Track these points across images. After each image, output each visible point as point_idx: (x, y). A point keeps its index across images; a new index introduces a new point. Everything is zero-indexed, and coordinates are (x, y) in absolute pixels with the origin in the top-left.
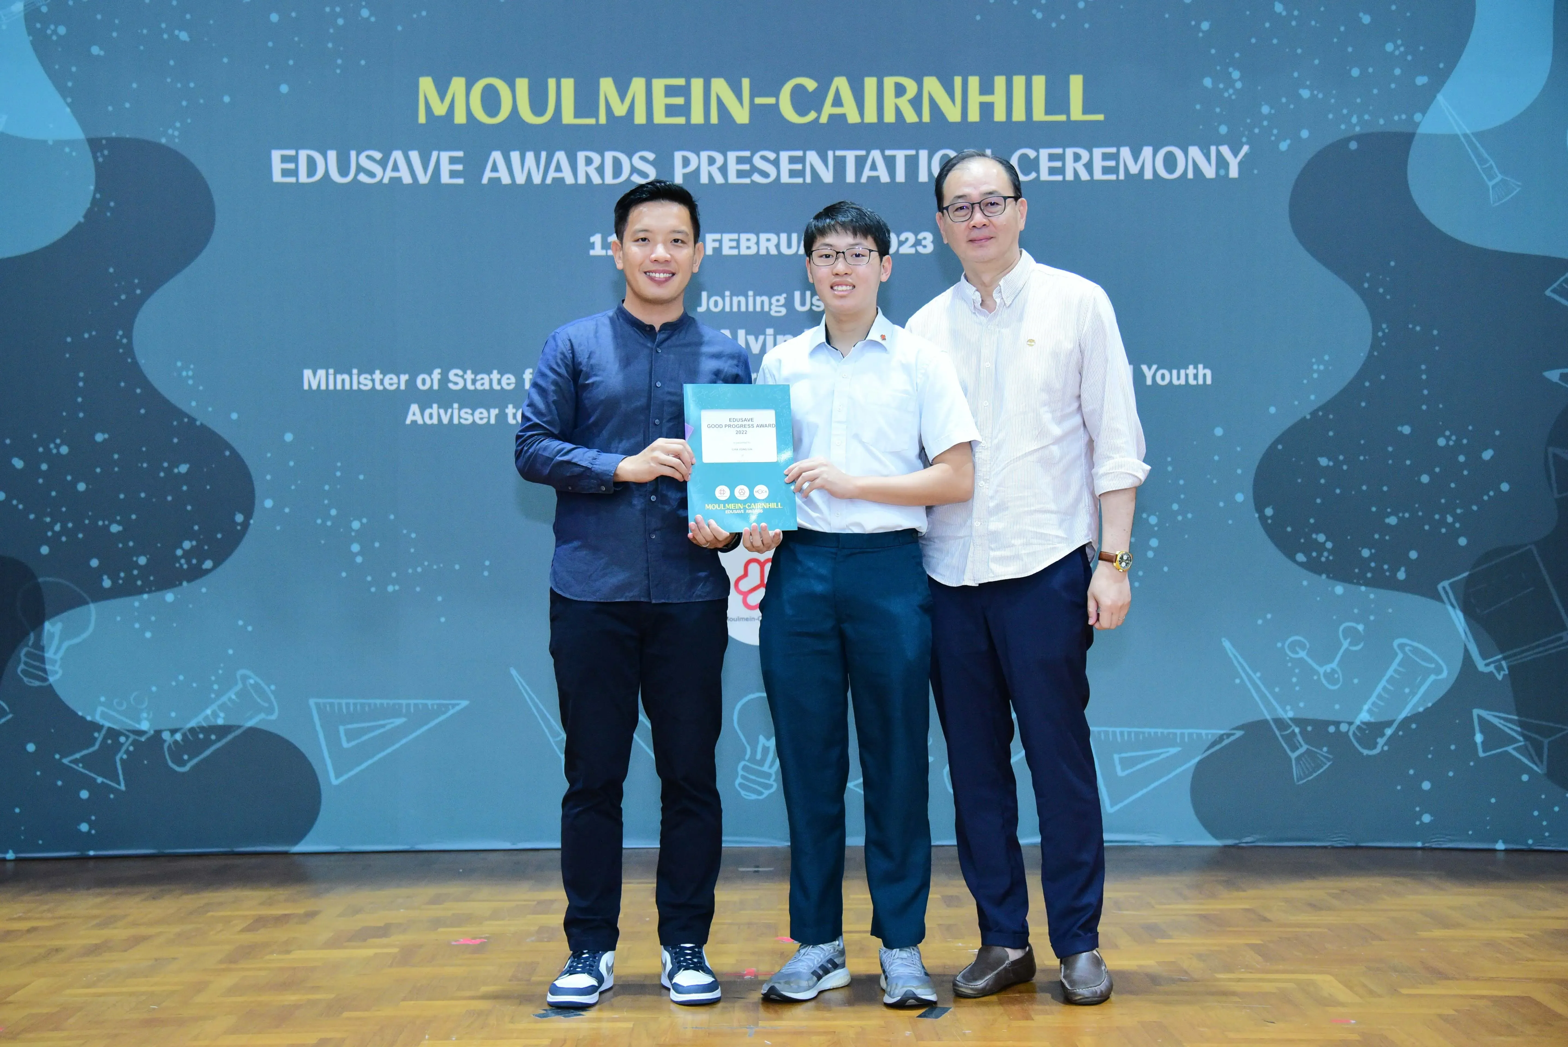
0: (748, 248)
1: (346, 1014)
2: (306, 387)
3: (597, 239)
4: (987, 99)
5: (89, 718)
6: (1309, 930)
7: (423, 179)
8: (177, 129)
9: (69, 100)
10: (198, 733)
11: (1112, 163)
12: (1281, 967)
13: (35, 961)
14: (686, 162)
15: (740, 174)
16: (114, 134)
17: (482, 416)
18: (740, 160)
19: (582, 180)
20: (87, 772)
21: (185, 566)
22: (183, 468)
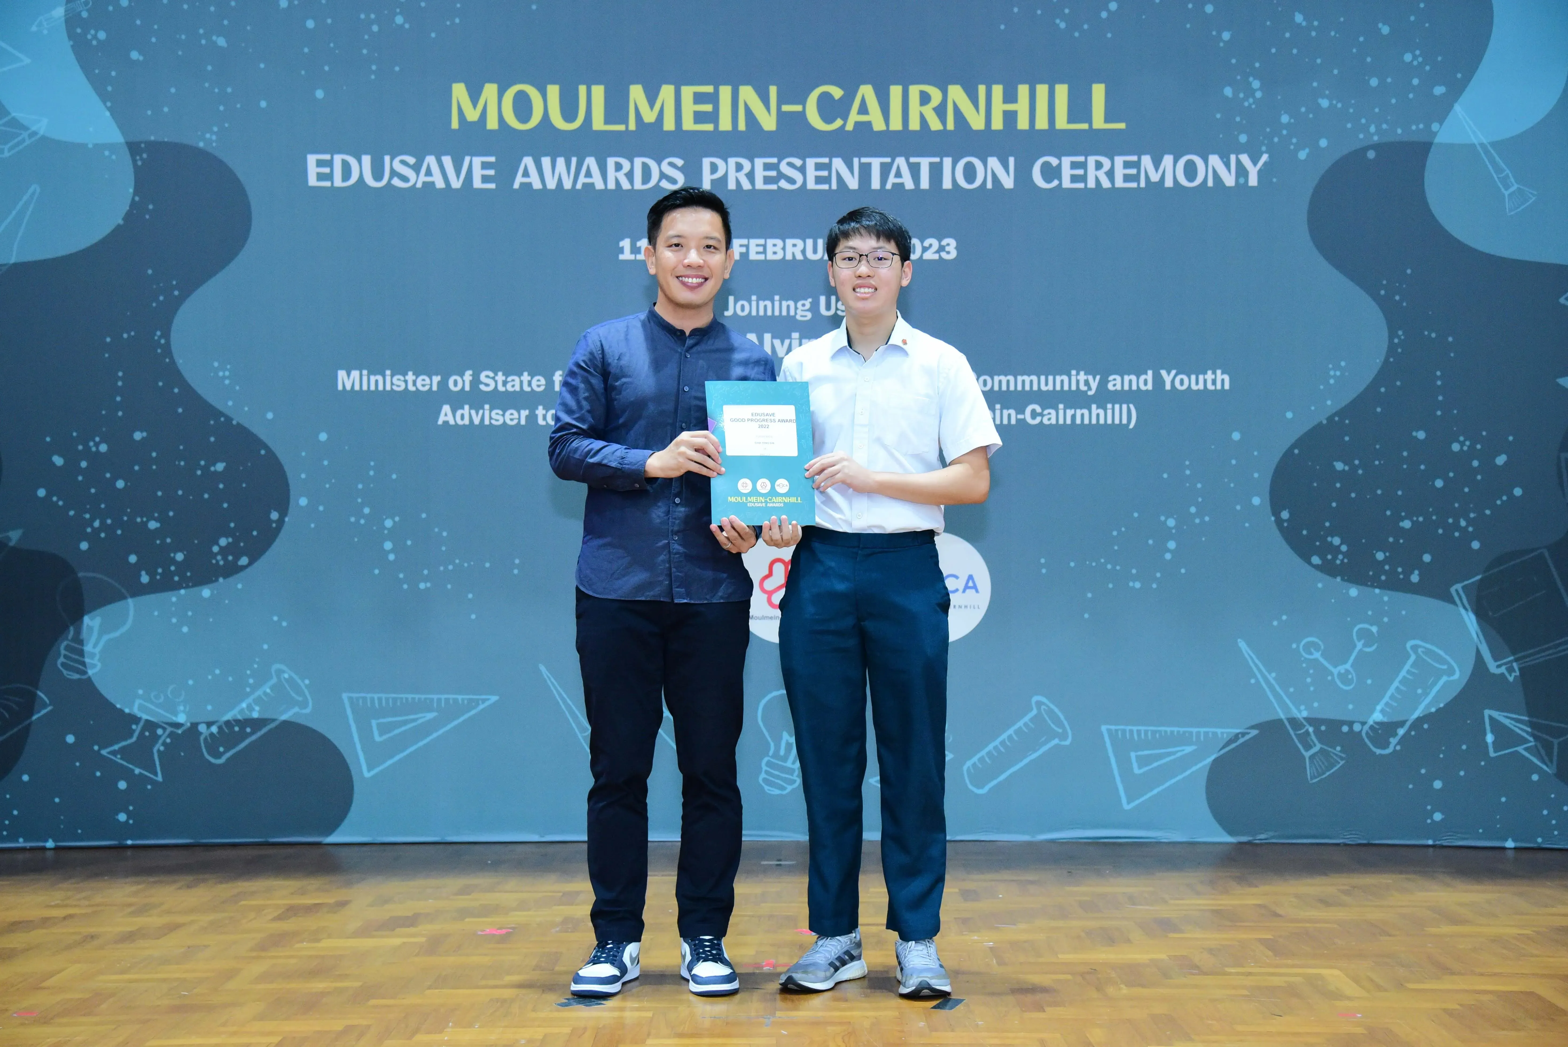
0: (775, 253)
1: (373, 1002)
2: (340, 387)
3: (626, 244)
4: (1010, 107)
5: (127, 711)
6: (1318, 925)
7: (456, 184)
8: (215, 133)
9: (109, 104)
10: (233, 727)
11: (1133, 171)
12: (1289, 962)
13: (69, 947)
14: (714, 168)
15: (767, 180)
16: (152, 138)
17: (513, 417)
18: (767, 167)
19: (611, 185)
20: (125, 763)
21: (221, 563)
22: (220, 467)
